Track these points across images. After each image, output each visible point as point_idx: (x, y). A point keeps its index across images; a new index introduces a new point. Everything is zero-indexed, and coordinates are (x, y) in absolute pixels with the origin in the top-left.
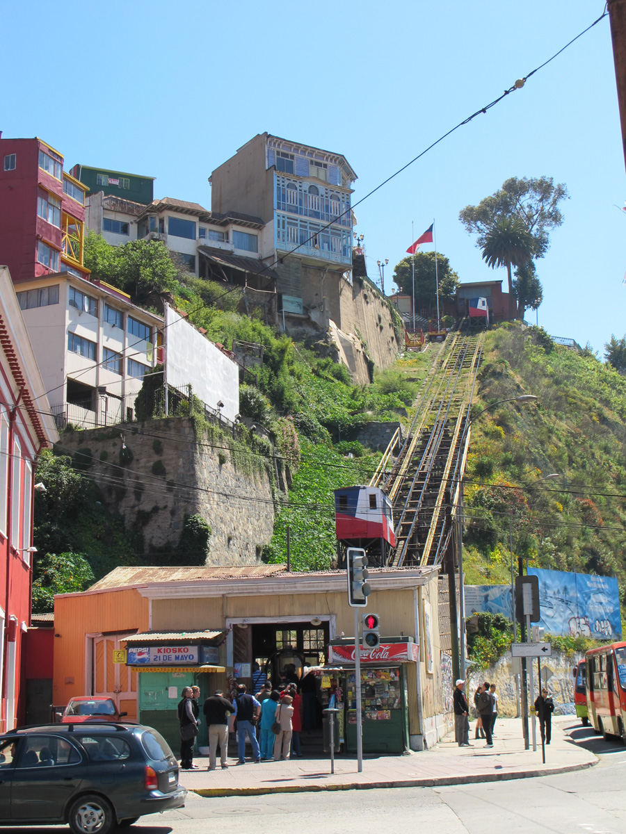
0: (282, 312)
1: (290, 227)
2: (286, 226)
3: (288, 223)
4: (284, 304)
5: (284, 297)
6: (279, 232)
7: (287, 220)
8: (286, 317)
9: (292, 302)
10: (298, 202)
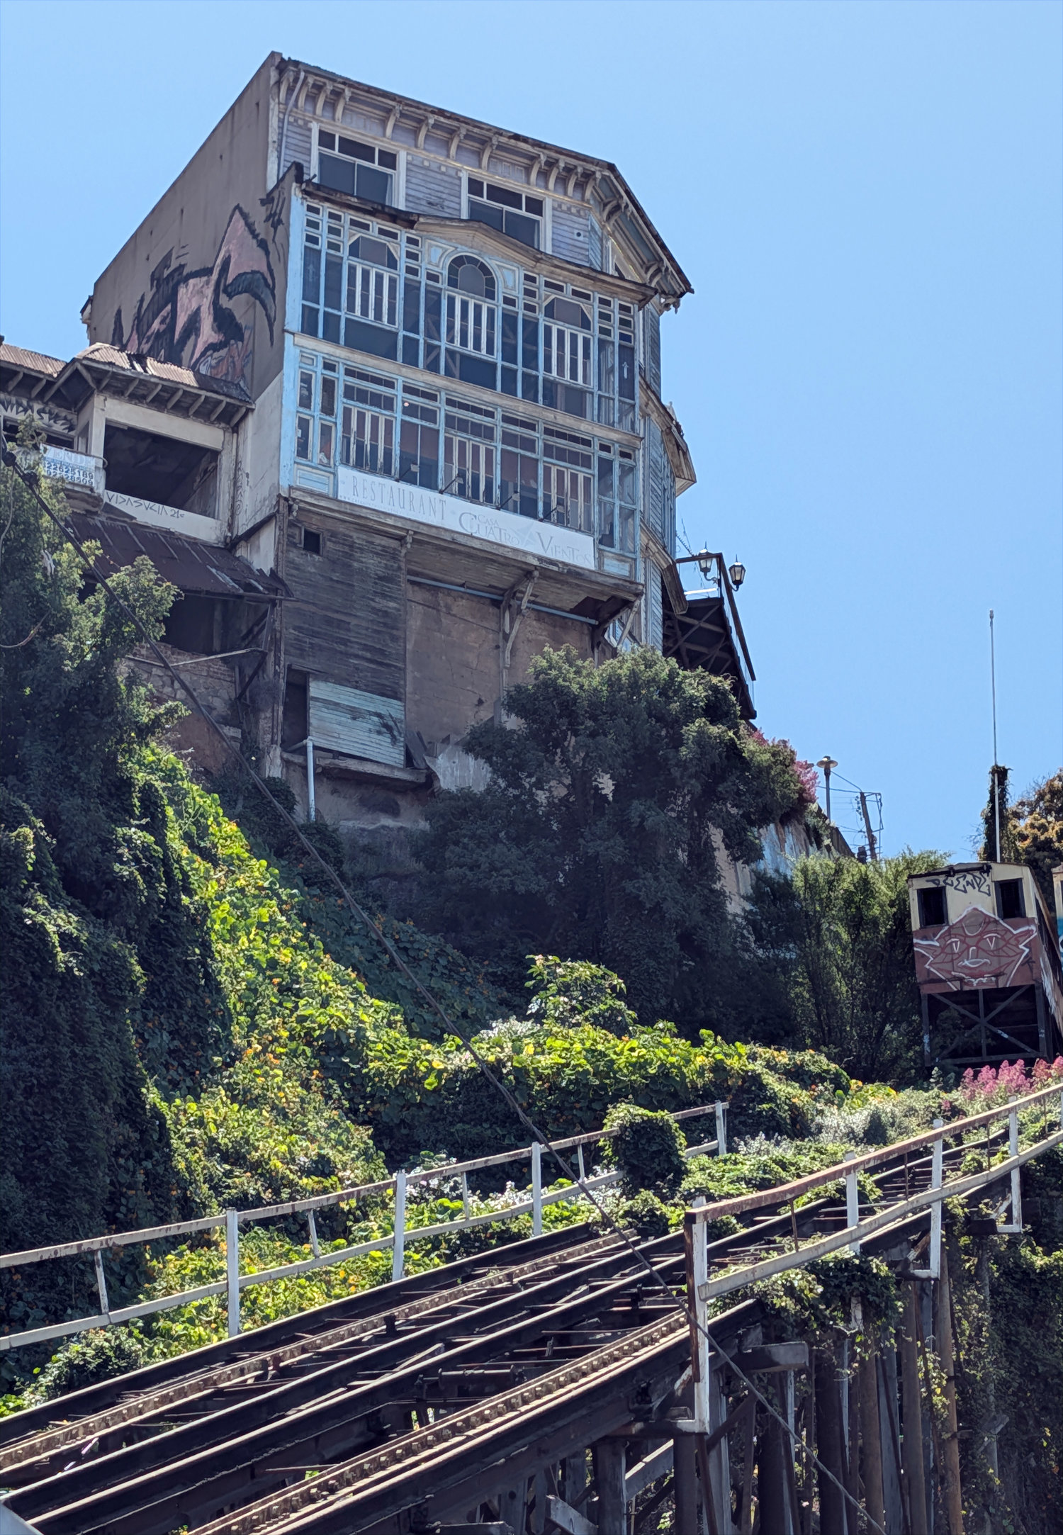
0: (304, 751)
1: (356, 407)
2: (340, 402)
3: (349, 392)
4: (316, 715)
5: (316, 689)
6: (303, 425)
7: (341, 380)
8: (323, 774)
9: (355, 714)
10: (399, 316)
